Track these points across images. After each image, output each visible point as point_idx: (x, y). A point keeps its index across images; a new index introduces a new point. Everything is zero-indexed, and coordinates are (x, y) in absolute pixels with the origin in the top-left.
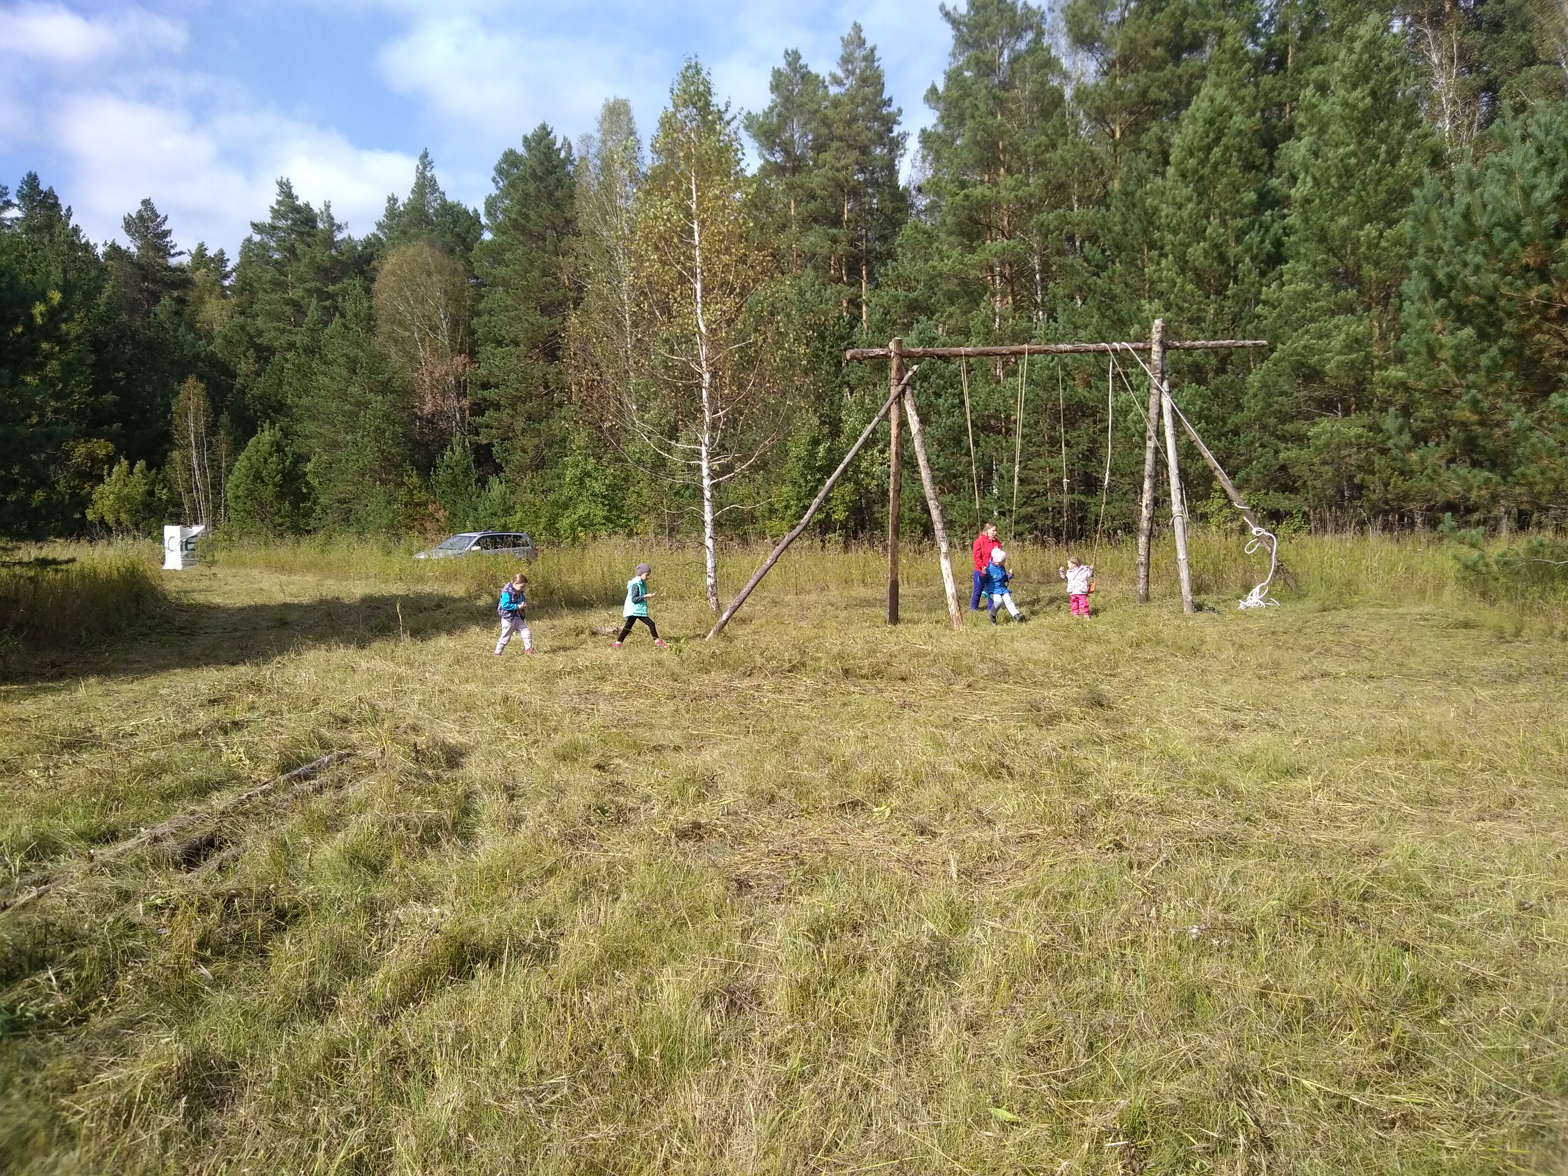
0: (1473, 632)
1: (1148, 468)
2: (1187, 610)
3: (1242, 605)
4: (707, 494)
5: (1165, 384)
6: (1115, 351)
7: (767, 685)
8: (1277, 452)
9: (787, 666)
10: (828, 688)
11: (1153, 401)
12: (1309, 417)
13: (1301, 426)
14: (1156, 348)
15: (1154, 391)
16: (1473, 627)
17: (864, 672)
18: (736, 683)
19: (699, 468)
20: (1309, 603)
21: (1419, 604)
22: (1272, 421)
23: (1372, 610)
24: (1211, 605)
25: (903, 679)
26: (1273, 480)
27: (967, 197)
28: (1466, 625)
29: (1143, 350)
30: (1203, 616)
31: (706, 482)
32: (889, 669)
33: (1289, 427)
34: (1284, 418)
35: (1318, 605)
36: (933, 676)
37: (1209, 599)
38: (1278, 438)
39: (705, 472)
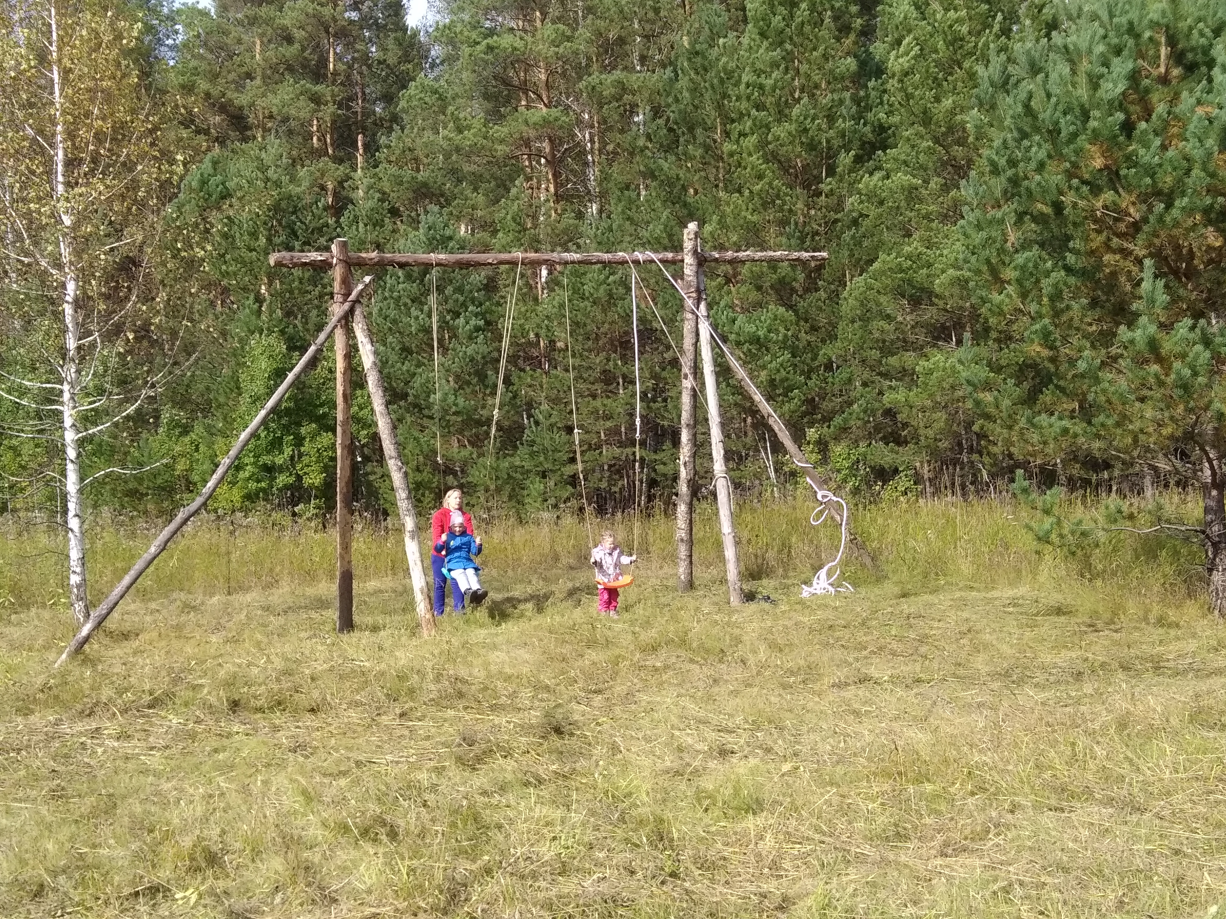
0: (1062, 619)
1: (685, 416)
2: (735, 600)
3: (806, 592)
4: (71, 453)
5: (703, 306)
6: (636, 262)
7: (110, 728)
8: (881, 393)
9: (147, 698)
10: (200, 728)
11: (688, 327)
12: (919, 349)
13: (909, 358)
14: (689, 259)
15: (689, 316)
16: (1064, 614)
17: (259, 704)
18: (65, 728)
19: (58, 414)
20: (890, 588)
21: (1012, 584)
22: (875, 354)
23: (958, 595)
24: (765, 593)
25: (312, 710)
26: (878, 428)
27: (490, 49)
28: (1059, 611)
29: (674, 262)
30: (753, 607)
31: (70, 436)
32: (296, 696)
33: (893, 361)
34: (887, 350)
35: (897, 590)
36: (358, 704)
37: (766, 586)
38: (880, 374)
39: (68, 422)
